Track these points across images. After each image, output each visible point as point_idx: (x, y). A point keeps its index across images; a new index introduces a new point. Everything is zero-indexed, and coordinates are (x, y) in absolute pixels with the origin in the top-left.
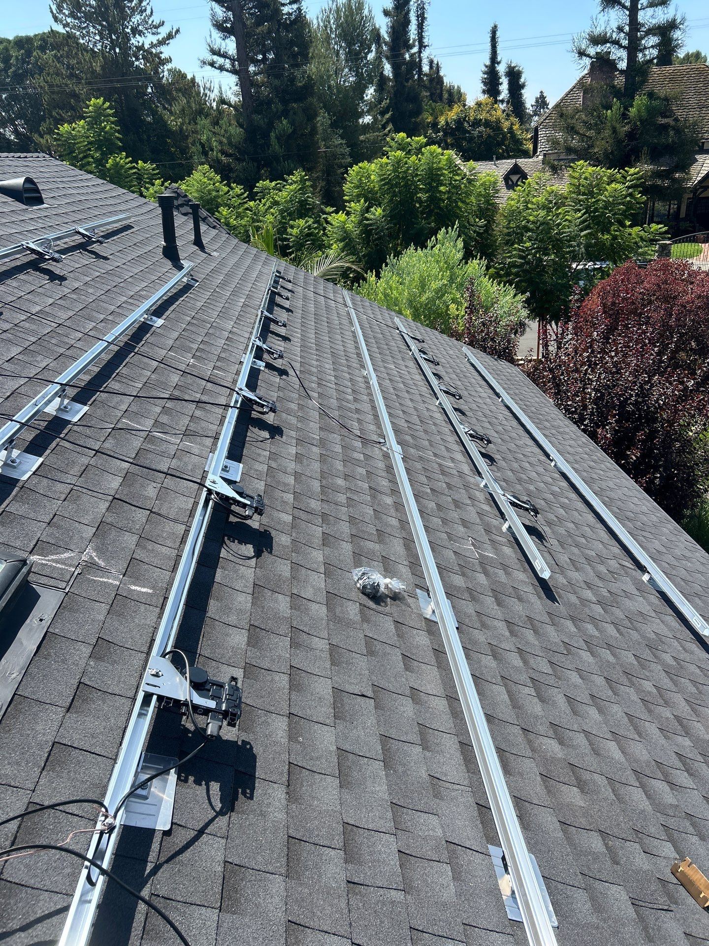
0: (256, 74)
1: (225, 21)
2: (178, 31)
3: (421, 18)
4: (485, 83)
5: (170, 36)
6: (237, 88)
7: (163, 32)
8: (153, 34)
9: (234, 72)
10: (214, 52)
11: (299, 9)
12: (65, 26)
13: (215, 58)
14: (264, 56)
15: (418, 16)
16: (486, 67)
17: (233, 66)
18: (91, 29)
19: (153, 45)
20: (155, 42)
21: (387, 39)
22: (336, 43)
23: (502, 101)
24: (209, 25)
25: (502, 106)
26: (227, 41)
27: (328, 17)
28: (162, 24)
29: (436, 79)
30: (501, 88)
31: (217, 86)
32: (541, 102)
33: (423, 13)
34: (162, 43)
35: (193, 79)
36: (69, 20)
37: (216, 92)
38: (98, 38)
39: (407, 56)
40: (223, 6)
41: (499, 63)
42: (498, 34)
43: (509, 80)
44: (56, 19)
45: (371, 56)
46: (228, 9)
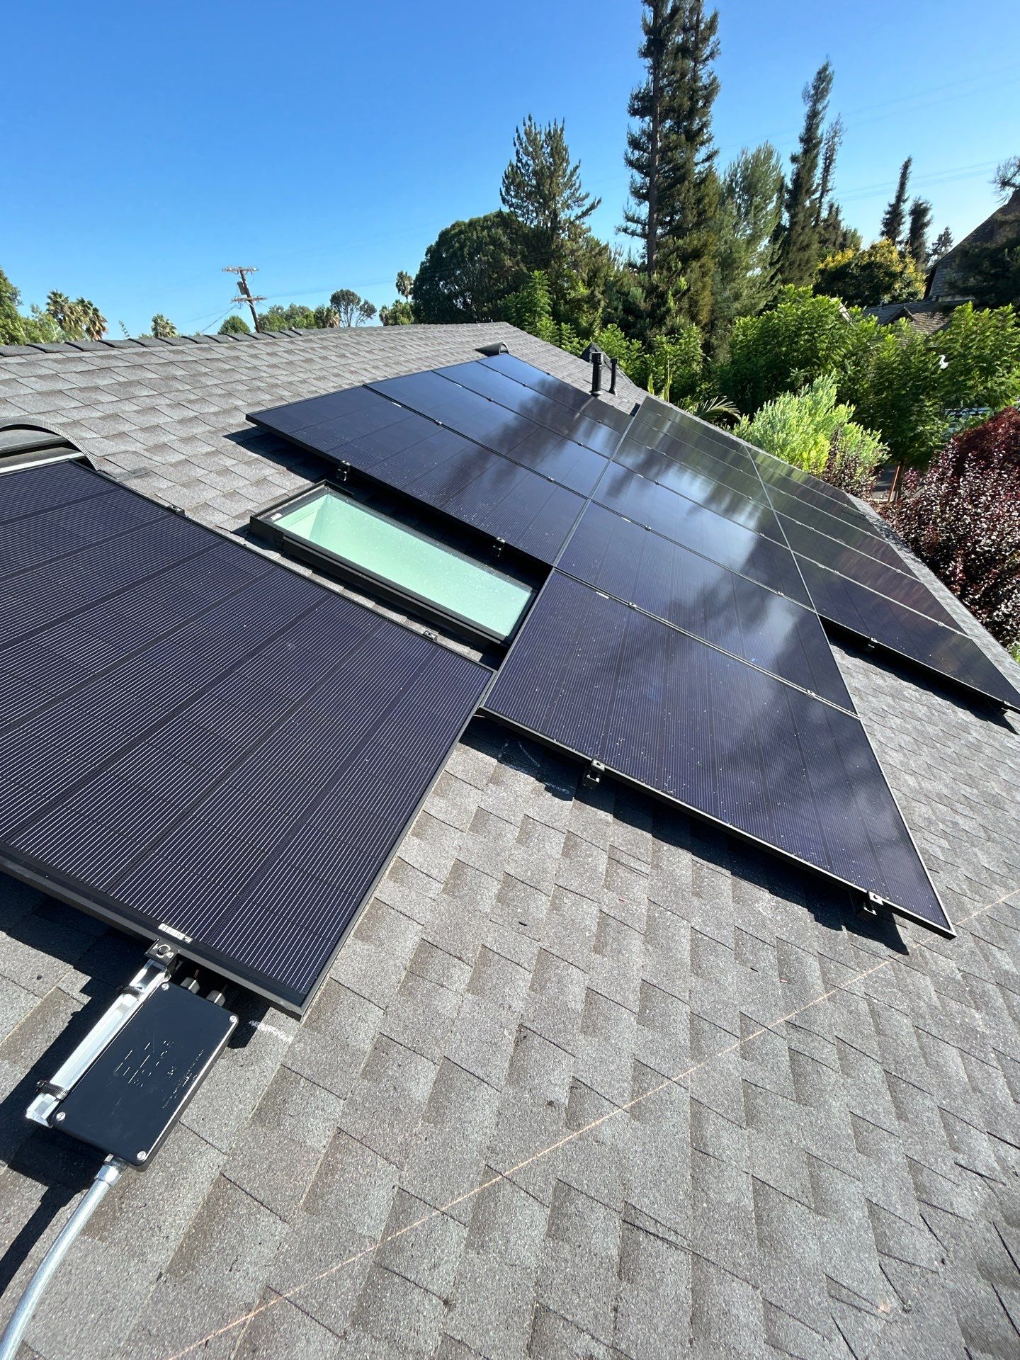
1: (642, 188)
2: (599, 201)
4: (886, 225)
5: (592, 207)
7: (587, 203)
8: (579, 206)
9: (643, 235)
10: (629, 219)
13: (629, 224)
16: (890, 206)
17: (643, 229)
19: (578, 218)
20: (580, 214)
22: (739, 197)
23: (900, 243)
25: (899, 248)
26: (642, 206)
28: (587, 196)
29: (832, 223)
30: (902, 228)
31: (626, 251)
32: (945, 239)
33: (832, 155)
34: (585, 214)
35: (607, 245)
36: (514, 201)
37: (625, 256)
39: (808, 203)
40: (642, 172)
41: (904, 201)
43: (913, 219)
44: (504, 200)
46: (646, 175)
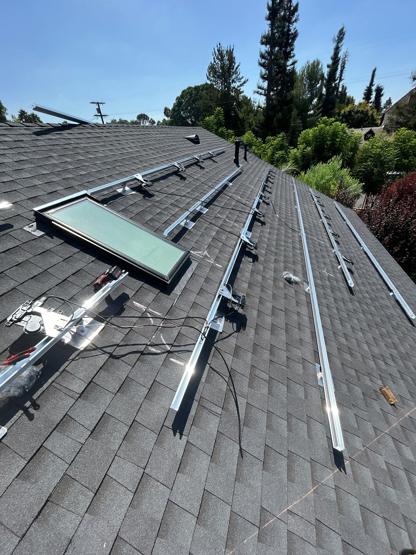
0: (273, 95)
1: (265, 75)
2: (247, 80)
3: (343, 67)
4: (365, 95)
5: (245, 82)
6: (265, 101)
7: (242, 81)
8: (239, 82)
9: (265, 95)
10: (259, 88)
11: (294, 67)
12: (211, 81)
13: (259, 90)
14: (277, 88)
15: (341, 67)
16: (367, 87)
17: (265, 92)
18: (219, 82)
19: (238, 87)
20: (239, 85)
21: (327, 77)
22: (305, 81)
23: (371, 102)
24: (259, 76)
25: (370, 105)
26: (265, 83)
27: (304, 70)
28: (242, 78)
29: (344, 93)
30: (372, 96)
31: (258, 101)
32: (389, 102)
33: (344, 65)
34: (241, 85)
35: (250, 99)
36: (212, 78)
37: (257, 103)
38: (220, 85)
39: (333, 85)
40: (265, 69)
41: (373, 85)
42: (376, 72)
43: (376, 93)
44: (208, 78)
45: (318, 85)
46: (267, 70)
